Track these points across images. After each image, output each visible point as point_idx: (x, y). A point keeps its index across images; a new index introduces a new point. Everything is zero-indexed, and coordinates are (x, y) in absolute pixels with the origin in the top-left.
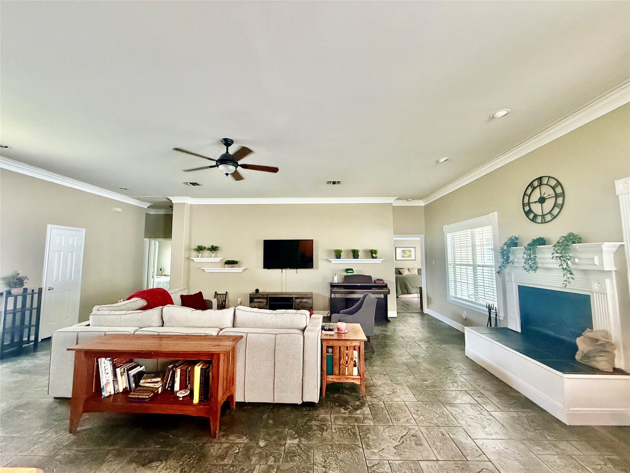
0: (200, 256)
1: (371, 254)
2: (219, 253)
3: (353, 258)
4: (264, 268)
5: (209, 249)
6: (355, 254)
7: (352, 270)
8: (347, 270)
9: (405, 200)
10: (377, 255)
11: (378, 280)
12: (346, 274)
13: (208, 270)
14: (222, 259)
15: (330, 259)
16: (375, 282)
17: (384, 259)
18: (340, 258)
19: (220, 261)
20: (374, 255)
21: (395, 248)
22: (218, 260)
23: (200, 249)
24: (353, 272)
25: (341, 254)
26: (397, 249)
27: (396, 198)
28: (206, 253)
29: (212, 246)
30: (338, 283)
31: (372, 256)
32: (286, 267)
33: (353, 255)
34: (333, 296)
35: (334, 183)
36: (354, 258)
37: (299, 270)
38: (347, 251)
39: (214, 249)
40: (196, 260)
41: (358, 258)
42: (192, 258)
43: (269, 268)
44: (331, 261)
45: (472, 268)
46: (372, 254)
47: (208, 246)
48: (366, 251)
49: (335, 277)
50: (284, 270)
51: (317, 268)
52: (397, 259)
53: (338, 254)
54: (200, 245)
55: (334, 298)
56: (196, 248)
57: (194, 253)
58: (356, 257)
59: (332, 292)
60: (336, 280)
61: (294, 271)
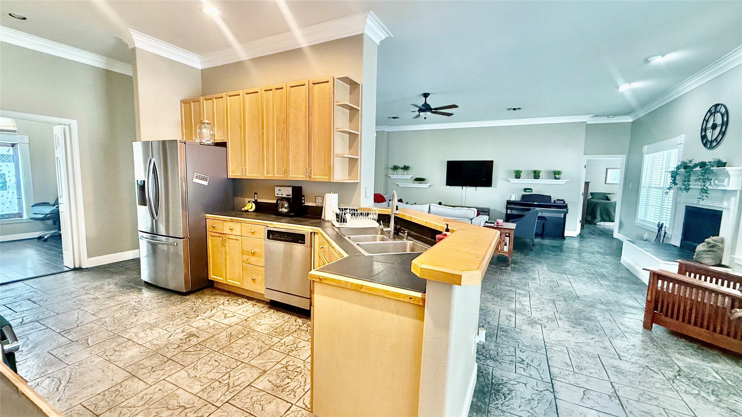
0: (395, 174)
1: (554, 175)
2: (409, 171)
3: (533, 178)
4: (447, 185)
5: (402, 168)
6: (536, 175)
7: (531, 189)
8: (525, 190)
9: (606, 117)
10: (560, 176)
11: (558, 200)
12: (524, 193)
13: (401, 185)
14: (412, 177)
15: (509, 179)
16: (555, 202)
17: (568, 180)
18: (519, 178)
19: (411, 178)
20: (557, 176)
21: (607, 169)
22: (409, 177)
23: (395, 168)
24: (532, 192)
25: (521, 174)
26: (609, 171)
27: (591, 115)
28: (400, 171)
29: (405, 166)
30: (515, 201)
31: (555, 177)
32: (466, 185)
33: (534, 176)
34: (509, 212)
35: (514, 109)
36: (535, 179)
37: (478, 188)
38: (528, 172)
39: (406, 168)
40: (393, 177)
41: (538, 179)
42: (390, 175)
43: (451, 185)
44: (510, 181)
45: (661, 190)
46: (556, 175)
47: (401, 166)
48: (548, 172)
49: (512, 196)
50: (464, 188)
51: (496, 187)
52: (607, 182)
53: (518, 175)
54: (395, 165)
55: (509, 214)
56: (392, 167)
57: (391, 171)
58: (537, 177)
59: (507, 208)
60: (513, 199)
61: (473, 188)
